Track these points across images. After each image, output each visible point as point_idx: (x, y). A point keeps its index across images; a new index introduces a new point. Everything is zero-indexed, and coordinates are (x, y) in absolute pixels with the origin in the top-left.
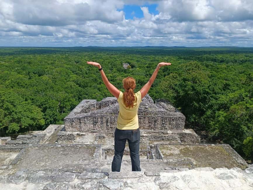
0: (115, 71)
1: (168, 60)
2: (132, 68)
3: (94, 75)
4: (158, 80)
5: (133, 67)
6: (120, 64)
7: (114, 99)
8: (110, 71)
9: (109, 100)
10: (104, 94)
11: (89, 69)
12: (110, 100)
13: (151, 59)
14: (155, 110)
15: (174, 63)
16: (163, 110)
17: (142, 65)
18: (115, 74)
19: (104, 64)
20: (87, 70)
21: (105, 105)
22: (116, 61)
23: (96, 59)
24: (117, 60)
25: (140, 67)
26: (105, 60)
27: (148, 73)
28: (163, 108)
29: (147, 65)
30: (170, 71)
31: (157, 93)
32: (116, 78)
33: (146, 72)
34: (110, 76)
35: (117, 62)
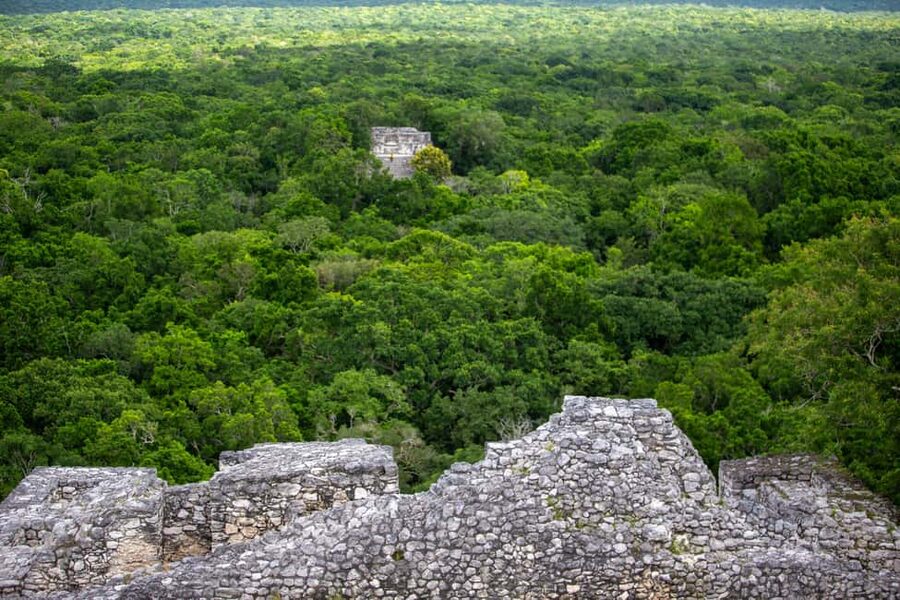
0: (296, 197)
1: (790, 97)
2: (458, 170)
3: (99, 241)
4: (719, 283)
5: (466, 156)
6: (344, 131)
7: (332, 457)
8: (253, 201)
9: (284, 471)
10: (193, 427)
11: (48, 189)
12: (300, 467)
13: (639, 92)
14: (731, 557)
15: (848, 127)
16: (804, 557)
17: (550, 139)
18: (297, 229)
19: (191, 135)
20: (34, 194)
21: (249, 514)
22: (299, 105)
23: (108, 95)
24: (316, 102)
25: (537, 165)
26: (202, 99)
27: (609, 217)
28: (802, 536)
29: (597, 145)
30: (816, 201)
31: (709, 412)
32: (311, 270)
33: (596, 210)
34: (254, 253)
35: (309, 112)
